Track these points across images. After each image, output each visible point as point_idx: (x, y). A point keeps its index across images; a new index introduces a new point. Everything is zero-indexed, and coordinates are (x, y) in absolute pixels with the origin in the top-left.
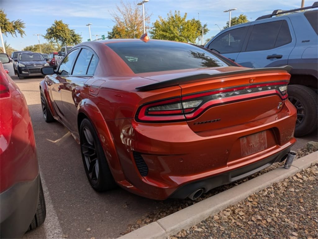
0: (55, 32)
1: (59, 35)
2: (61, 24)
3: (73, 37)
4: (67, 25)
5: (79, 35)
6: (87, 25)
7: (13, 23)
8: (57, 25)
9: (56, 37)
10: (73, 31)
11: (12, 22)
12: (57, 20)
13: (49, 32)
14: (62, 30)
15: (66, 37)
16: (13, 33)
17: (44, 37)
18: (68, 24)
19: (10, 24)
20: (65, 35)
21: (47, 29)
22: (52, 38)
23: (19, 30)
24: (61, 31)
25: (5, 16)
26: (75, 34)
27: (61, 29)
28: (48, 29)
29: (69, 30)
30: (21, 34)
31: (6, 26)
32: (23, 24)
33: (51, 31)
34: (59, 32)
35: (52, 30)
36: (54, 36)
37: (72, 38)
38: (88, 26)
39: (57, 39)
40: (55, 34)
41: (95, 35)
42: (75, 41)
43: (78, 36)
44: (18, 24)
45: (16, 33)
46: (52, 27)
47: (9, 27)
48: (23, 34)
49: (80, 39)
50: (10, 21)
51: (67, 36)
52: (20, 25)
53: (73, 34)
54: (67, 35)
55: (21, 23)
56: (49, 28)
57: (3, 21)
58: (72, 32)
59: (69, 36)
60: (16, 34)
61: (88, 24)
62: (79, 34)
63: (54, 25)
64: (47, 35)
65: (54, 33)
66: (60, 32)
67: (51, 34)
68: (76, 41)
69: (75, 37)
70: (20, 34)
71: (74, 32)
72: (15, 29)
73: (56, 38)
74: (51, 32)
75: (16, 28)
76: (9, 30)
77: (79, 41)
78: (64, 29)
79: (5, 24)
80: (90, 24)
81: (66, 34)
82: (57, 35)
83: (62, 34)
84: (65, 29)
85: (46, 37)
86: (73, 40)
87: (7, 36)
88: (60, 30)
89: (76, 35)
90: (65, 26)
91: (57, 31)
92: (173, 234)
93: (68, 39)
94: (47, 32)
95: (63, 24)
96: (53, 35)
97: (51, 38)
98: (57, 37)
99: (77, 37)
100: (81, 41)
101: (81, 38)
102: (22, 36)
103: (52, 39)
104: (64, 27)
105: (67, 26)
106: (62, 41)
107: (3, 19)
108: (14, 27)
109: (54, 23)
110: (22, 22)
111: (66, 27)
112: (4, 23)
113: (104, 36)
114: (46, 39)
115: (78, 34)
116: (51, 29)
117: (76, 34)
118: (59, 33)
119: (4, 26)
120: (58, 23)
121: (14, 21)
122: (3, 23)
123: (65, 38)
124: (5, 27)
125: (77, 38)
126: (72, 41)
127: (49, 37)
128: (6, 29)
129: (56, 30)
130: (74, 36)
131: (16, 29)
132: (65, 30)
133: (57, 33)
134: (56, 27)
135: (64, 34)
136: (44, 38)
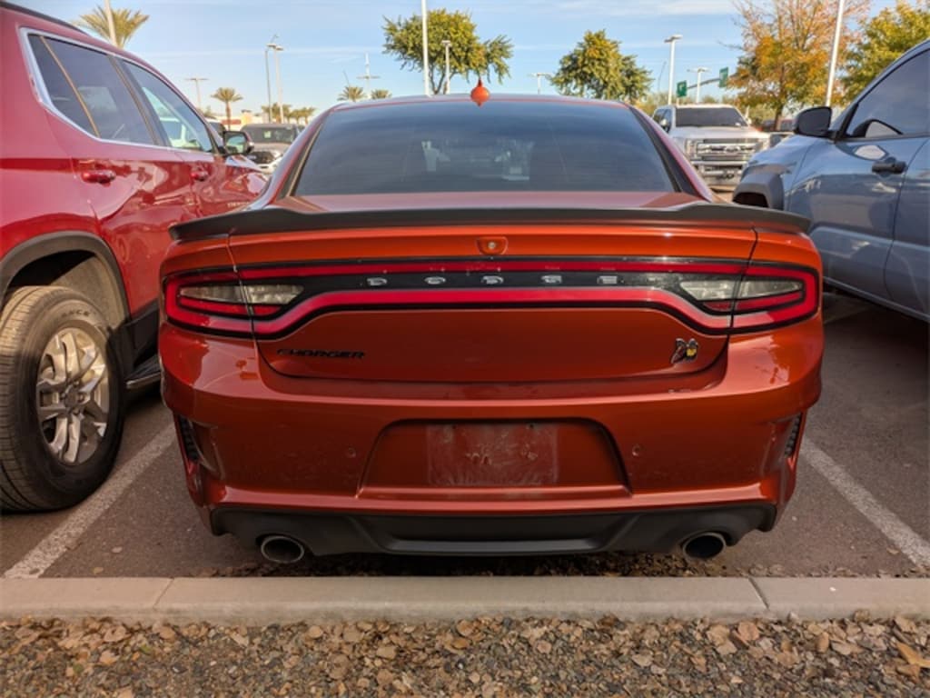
0: (580, 65)
1: (589, 72)
2: (600, 40)
3: (628, 76)
4: (615, 44)
5: (645, 72)
6: (667, 41)
7: (488, 45)
8: (589, 44)
9: (581, 78)
10: (632, 60)
11: (486, 43)
12: (591, 30)
13: (566, 66)
14: (599, 60)
15: (607, 79)
16: (481, 72)
17: (552, 79)
18: (618, 41)
19: (478, 49)
20: (604, 73)
21: (561, 58)
22: (571, 81)
23: (497, 63)
24: (597, 63)
25: (472, 28)
26: (634, 68)
27: (597, 56)
28: (565, 57)
29: (618, 57)
30: (500, 74)
31: (469, 54)
32: (508, 47)
33: (570, 63)
34: (590, 65)
35: (575, 61)
36: (575, 77)
37: (622, 81)
38: (669, 43)
39: (582, 84)
40: (579, 71)
41: (697, 70)
42: (629, 90)
43: (643, 75)
44: (497, 47)
45: (491, 74)
46: (575, 50)
47: (475, 56)
48: (505, 75)
49: (645, 84)
50: (481, 41)
51: (612, 76)
52: (501, 49)
53: (628, 67)
54: (611, 72)
55: (506, 44)
56: (567, 54)
57: (465, 41)
58: (627, 62)
59: (616, 77)
60: (488, 75)
61: (669, 38)
62: (646, 69)
63: (581, 45)
64: (558, 74)
65: (576, 69)
66: (593, 64)
67: (570, 71)
68: (633, 88)
69: (632, 78)
70: (497, 75)
71: (632, 63)
72: (489, 62)
73: (579, 81)
74: (569, 66)
75: (492, 58)
76: (474, 65)
77: (641, 89)
78: (605, 55)
79: (467, 51)
80: (676, 36)
81: (607, 71)
82: (585, 73)
83: (597, 70)
84: (608, 56)
85: (555, 82)
86: (624, 85)
87: (468, 81)
88: (594, 58)
89: (638, 72)
90: (611, 46)
91: (586, 62)
92: (173, 622)
93: (611, 84)
94: (560, 67)
95: (606, 41)
96: (574, 73)
97: (567, 81)
98: (585, 78)
99: (638, 78)
100: (649, 90)
101: (649, 80)
102: (500, 81)
103: (569, 85)
104: (607, 49)
105: (617, 46)
106: (596, 89)
107: (465, 36)
108: (488, 56)
109: (583, 41)
110: (509, 40)
111: (614, 50)
112: (466, 48)
113: (726, 70)
114: (554, 86)
115: (644, 67)
116: (572, 58)
117: (637, 70)
118: (589, 68)
119: (464, 54)
120: (594, 41)
121: (489, 41)
122: (463, 49)
123: (605, 82)
124: (466, 57)
125: (637, 82)
126: (621, 88)
127: (563, 80)
128: (468, 64)
129: (584, 61)
130: (630, 74)
131: (492, 62)
132: (608, 59)
133: (585, 69)
134: (585, 51)
135: (603, 69)
136: (549, 82)
